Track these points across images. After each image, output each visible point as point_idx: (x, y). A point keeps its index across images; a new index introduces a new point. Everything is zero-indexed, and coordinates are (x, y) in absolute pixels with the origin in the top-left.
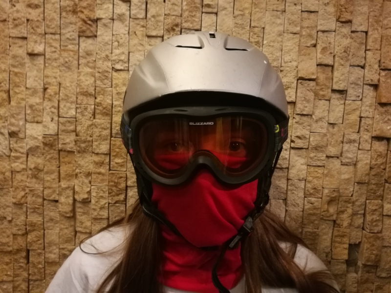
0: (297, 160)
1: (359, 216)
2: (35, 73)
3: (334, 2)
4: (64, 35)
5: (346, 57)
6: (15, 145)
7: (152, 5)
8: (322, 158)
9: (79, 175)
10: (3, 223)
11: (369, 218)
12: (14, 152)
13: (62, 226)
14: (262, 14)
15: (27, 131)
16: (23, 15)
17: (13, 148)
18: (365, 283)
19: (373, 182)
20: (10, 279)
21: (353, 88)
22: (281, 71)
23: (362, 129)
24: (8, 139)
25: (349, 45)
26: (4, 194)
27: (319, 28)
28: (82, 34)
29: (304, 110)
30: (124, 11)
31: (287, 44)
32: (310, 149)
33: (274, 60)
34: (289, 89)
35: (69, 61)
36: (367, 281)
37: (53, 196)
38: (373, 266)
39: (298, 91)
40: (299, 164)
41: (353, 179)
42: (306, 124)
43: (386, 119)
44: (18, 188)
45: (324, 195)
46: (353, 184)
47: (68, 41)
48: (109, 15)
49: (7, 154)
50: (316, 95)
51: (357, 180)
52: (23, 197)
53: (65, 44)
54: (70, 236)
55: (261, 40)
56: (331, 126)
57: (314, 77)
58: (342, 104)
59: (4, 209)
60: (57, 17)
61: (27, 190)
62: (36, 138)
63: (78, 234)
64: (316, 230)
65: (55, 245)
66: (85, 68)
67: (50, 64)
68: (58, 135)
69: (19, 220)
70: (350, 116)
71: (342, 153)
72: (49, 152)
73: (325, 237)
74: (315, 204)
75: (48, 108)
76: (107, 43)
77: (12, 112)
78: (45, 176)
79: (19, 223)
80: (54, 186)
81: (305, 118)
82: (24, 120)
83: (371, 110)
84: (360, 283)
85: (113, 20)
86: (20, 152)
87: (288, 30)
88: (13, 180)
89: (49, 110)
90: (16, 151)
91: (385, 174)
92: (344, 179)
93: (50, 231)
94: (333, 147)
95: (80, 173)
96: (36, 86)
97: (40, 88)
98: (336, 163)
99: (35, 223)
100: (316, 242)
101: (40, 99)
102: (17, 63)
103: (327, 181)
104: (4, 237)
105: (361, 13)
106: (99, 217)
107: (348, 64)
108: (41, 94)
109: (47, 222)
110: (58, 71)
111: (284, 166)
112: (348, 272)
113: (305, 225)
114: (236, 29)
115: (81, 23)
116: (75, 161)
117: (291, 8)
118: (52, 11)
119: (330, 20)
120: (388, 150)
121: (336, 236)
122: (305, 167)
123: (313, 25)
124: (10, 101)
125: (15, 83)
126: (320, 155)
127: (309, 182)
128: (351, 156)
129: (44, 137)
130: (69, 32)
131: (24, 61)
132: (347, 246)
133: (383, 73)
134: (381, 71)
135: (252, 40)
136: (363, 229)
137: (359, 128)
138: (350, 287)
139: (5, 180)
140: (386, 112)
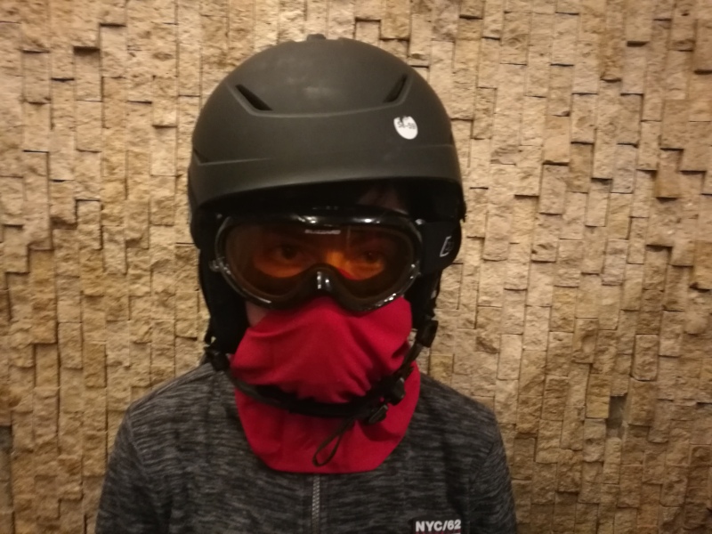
0: (539, 279)
1: (626, 357)
2: (163, 153)
3: (597, 52)
5: (613, 131)
6: (135, 258)
8: (575, 276)
10: (117, 371)
11: (639, 360)
12: (133, 269)
14: (493, 69)
15: (152, 238)
16: (146, 69)
17: (132, 262)
18: (631, 452)
19: (647, 309)
21: (621, 175)
22: (520, 151)
23: (632, 234)
24: (124, 250)
25: (616, 114)
26: (119, 329)
27: (576, 89)
29: (551, 208)
31: (528, 113)
32: (558, 262)
33: (510, 136)
34: (531, 179)
36: (634, 448)
37: (190, 332)
39: (545, 180)
40: (542, 284)
41: (618, 306)
42: (553, 227)
43: (667, 220)
44: (139, 320)
45: (578, 327)
46: (617, 311)
49: (124, 271)
50: (569, 184)
51: (624, 307)
52: (146, 333)
55: (491, 108)
56: (589, 229)
57: (566, 160)
58: (605, 198)
59: (119, 350)
60: (195, 71)
61: (152, 324)
62: (165, 249)
64: (564, 378)
67: (184, 141)
69: (141, 366)
70: (615, 215)
71: (603, 268)
72: (184, 269)
73: (576, 387)
74: (564, 341)
75: (182, 204)
77: (131, 211)
78: (178, 303)
79: (140, 370)
80: (191, 317)
81: (552, 219)
82: (148, 222)
83: (646, 207)
84: (625, 451)
86: (141, 269)
87: (530, 92)
88: (133, 309)
89: (184, 207)
90: (136, 267)
91: (663, 297)
92: (606, 306)
94: (591, 259)
96: (166, 172)
97: (170, 175)
98: (596, 282)
99: (164, 371)
100: (565, 394)
101: (171, 190)
102: (138, 140)
103: (581, 308)
104: (119, 390)
105: (636, 68)
107: (615, 141)
108: (171, 184)
109: (181, 368)
111: (522, 287)
112: (608, 436)
113: (549, 370)
114: (456, 90)
117: (535, 60)
118: (189, 65)
119: (591, 78)
120: (668, 264)
121: (593, 386)
122: (550, 288)
123: (566, 85)
124: (126, 195)
125: (134, 168)
126: (572, 271)
127: (557, 310)
128: (616, 273)
129: (176, 247)
131: (147, 137)
132: (607, 399)
133: (665, 155)
134: (663, 152)
135: (479, 106)
136: (631, 376)
137: (629, 232)
138: (611, 457)
139: (120, 308)
140: (667, 210)
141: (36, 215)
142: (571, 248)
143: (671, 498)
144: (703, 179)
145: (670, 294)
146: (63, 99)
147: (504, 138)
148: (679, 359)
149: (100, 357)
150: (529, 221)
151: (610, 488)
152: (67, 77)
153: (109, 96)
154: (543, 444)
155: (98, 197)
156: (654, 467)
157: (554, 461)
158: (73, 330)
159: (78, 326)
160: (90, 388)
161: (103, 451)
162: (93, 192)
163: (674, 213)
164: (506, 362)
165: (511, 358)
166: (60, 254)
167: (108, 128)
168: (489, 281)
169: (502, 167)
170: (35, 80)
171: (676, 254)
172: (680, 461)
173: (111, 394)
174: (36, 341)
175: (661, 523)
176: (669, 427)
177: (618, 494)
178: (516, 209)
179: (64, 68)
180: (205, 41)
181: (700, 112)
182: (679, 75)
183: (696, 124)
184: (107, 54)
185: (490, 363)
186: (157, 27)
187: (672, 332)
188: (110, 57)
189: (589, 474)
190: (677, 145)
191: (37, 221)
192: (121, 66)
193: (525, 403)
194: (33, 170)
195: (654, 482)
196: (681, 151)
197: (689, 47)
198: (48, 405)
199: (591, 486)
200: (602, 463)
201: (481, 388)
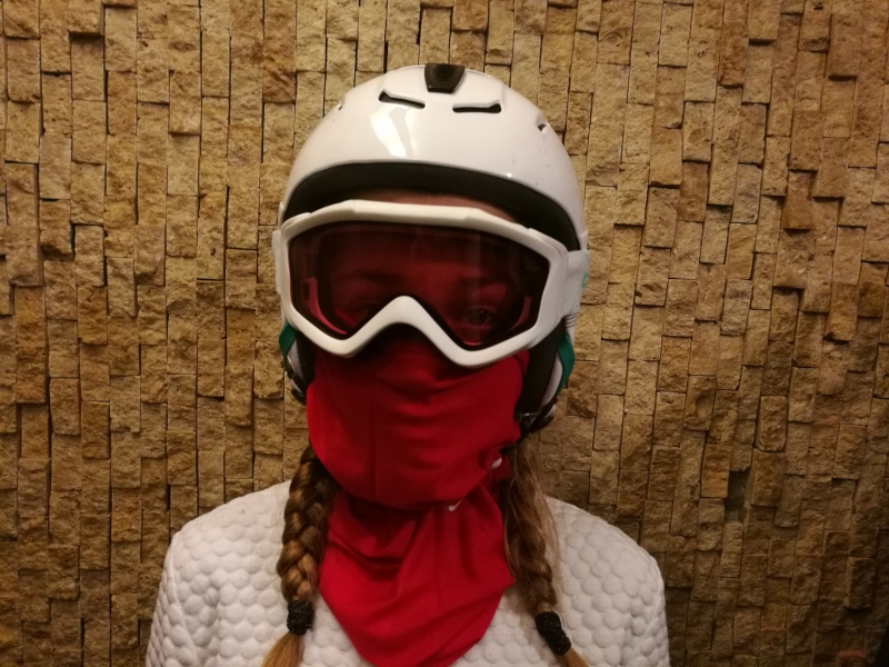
0: (645, 327)
1: (748, 423)
2: (183, 167)
3: (714, 51)
4: (236, 99)
5: (732, 148)
6: (146, 298)
7: (396, 48)
8: (688, 324)
9: (262, 352)
10: (123, 439)
11: (763, 426)
12: (143, 311)
13: (231, 444)
14: (590, 69)
15: (168, 272)
16: (162, 61)
17: (143, 302)
18: (754, 538)
19: (773, 364)
20: (138, 536)
22: (621, 170)
23: (756, 273)
24: (133, 287)
25: (738, 128)
26: (126, 386)
27: (688, 96)
28: (268, 98)
29: (659, 240)
30: (345, 58)
31: (632, 123)
32: (667, 307)
33: (609, 152)
34: (634, 204)
35: (246, 146)
36: (758, 534)
37: (215, 390)
38: (770, 508)
39: (650, 206)
40: (648, 334)
41: (740, 360)
42: (661, 264)
43: (797, 257)
44: (151, 374)
45: (691, 386)
46: (739, 367)
47: (243, 110)
48: (319, 66)
49: (133, 314)
50: (680, 212)
51: (746, 361)
52: (160, 391)
53: (238, 116)
54: (244, 460)
55: (587, 117)
56: (706, 267)
57: (677, 182)
58: (724, 230)
59: (126, 413)
60: (224, 67)
61: (168, 379)
62: (184, 286)
63: (258, 458)
64: (675, 448)
65: (217, 476)
66: (273, 160)
67: (209, 152)
68: (224, 280)
69: (154, 432)
70: (738, 250)
71: (722, 314)
72: (208, 311)
73: (690, 460)
74: (674, 404)
75: (205, 230)
76: (314, 115)
77: (142, 239)
78: (200, 353)
79: (152, 438)
80: (216, 371)
81: (660, 254)
82: (163, 252)
83: (773, 241)
84: (746, 537)
85: (325, 73)
86: (155, 311)
87: (634, 98)
88: (143, 361)
89: (208, 235)
90: (148, 308)
91: (793, 351)
92: (725, 360)
93: (208, 453)
94: (707, 304)
95: (265, 348)
96: (186, 191)
97: (192, 193)
98: (713, 331)
99: (182, 438)
100: (676, 468)
101: (192, 214)
102: (151, 150)
103: (695, 363)
104: (125, 462)
105: (760, 72)
106: (298, 426)
107: (735, 160)
108: (193, 206)
109: (203, 436)
110: (225, 164)
111: (623, 337)
112: (726, 520)
113: (657, 439)
114: (545, 94)
115: (269, 78)
116: (256, 327)
117: (639, 60)
118: (215, 59)
119: (707, 83)
120: (798, 310)
121: (709, 459)
122: (658, 338)
123: (678, 90)
124: (137, 218)
125: (147, 185)
126: (685, 317)
127: (666, 365)
128: (738, 321)
129: (198, 284)
130: (246, 94)
131: (163, 146)
132: (726, 475)
133: (794, 177)
134: (791, 174)
135: (572, 115)
136: (754, 446)
137: (753, 271)
138: (731, 544)
139: (128, 360)
140: (798, 244)
141: (23, 243)
142: (684, 289)
143: (802, 595)
144: (840, 207)
145: (801, 347)
146: (56, 98)
147: (602, 154)
148: (811, 425)
149: (102, 420)
150: (631, 257)
151: (729, 582)
152: (61, 70)
153: (115, 94)
154: (649, 530)
155: (101, 221)
156: (781, 557)
157: (662, 550)
158: (69, 387)
159: (74, 382)
160: (88, 460)
161: (105, 539)
162: (94, 215)
163: (805, 248)
164: (604, 429)
165: (610, 423)
166: (51, 291)
167: (113, 135)
168: (583, 329)
169: (599, 189)
170: (20, 73)
171: (808, 298)
172: (812, 551)
173: (117, 467)
174: (21, 401)
175: (789, 625)
176: (799, 509)
177: (739, 589)
178: (617, 241)
179: (56, 58)
180: (235, 29)
181: (836, 126)
182: (812, 81)
183: (832, 141)
184: (112, 42)
185: (585, 430)
186: (175, 9)
187: (803, 392)
188: (115, 46)
189: (704, 566)
190: (809, 166)
191: (21, 250)
192: (130, 58)
193: (627, 479)
194: (18, 186)
195: (781, 575)
196: (813, 173)
197: (824, 47)
198: (36, 481)
199: (706, 580)
200: (720, 552)
201: (574, 461)
